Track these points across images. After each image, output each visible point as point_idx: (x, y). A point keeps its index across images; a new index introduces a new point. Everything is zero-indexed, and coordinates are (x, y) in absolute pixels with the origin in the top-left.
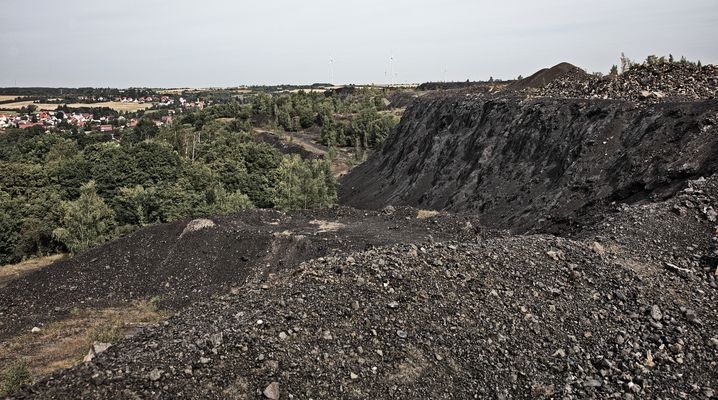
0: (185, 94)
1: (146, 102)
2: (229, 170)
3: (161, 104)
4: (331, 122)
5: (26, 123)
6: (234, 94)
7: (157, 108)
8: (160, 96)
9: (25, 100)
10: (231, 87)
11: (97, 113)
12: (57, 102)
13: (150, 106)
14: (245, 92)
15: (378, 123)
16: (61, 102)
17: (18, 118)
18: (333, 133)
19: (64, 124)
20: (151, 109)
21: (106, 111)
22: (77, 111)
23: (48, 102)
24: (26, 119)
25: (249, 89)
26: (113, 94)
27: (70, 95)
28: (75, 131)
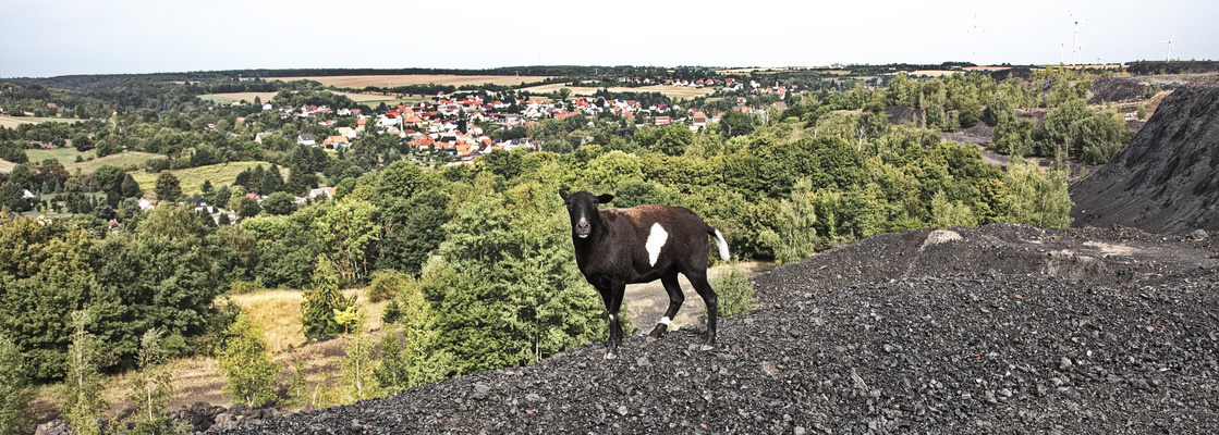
0: (755, 75)
1: (706, 85)
2: (931, 177)
3: (726, 89)
4: (1010, 119)
5: (562, 114)
6: (825, 76)
7: (721, 95)
8: (723, 78)
9: (555, 81)
10: (819, 66)
11: (646, 100)
12: (594, 85)
13: (711, 91)
14: (840, 73)
15: (1088, 123)
16: (598, 85)
17: (552, 106)
18: (1014, 136)
19: (606, 114)
20: (713, 96)
21: (657, 98)
22: (620, 97)
23: (583, 85)
24: (560, 106)
25: (846, 69)
26: (660, 75)
27: (609, 75)
28: (624, 124)
